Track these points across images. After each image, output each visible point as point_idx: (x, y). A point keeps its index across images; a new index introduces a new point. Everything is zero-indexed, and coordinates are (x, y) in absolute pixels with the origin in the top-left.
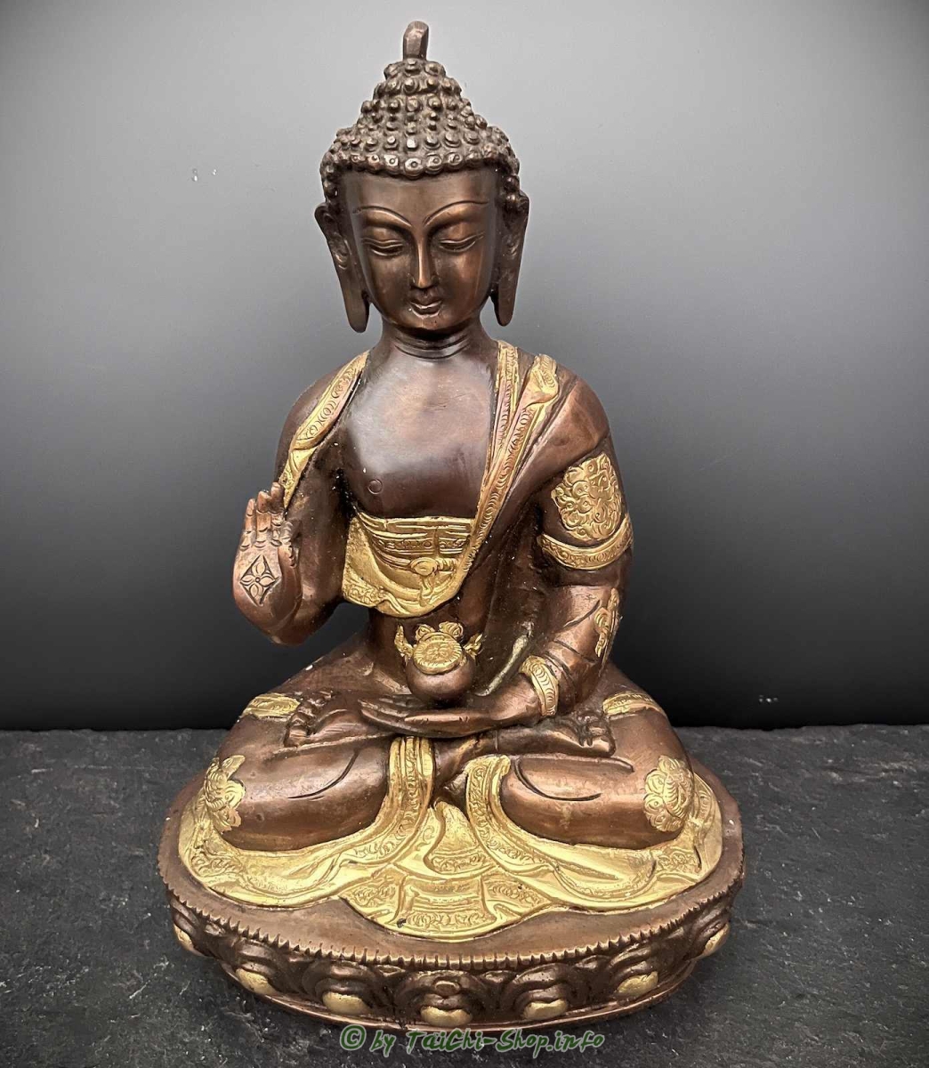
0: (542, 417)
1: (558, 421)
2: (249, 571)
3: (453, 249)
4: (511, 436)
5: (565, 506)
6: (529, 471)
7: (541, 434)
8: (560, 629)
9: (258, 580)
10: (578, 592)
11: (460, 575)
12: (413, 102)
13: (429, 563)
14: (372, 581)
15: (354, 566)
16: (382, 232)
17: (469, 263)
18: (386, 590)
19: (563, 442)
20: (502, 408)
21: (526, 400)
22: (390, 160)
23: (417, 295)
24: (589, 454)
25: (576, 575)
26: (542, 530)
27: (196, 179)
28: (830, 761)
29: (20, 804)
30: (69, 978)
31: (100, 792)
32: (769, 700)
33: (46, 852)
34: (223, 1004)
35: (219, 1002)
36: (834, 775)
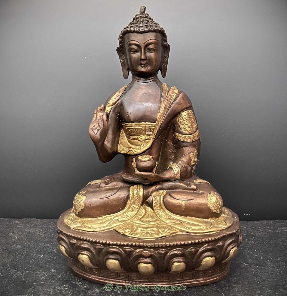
0: (174, 97)
1: (178, 99)
2: (94, 126)
3: (150, 51)
4: (166, 101)
5: (181, 123)
6: (171, 111)
7: (174, 101)
8: (181, 156)
9: (96, 128)
10: (186, 149)
11: (152, 140)
12: (142, 20)
13: (143, 137)
14: (127, 146)
15: (121, 143)
16: (134, 47)
17: (155, 55)
18: (130, 148)
19: (180, 104)
20: (163, 95)
21: (170, 93)
22: (136, 29)
23: (142, 62)
24: (187, 109)
25: (185, 144)
26: (175, 131)
27: (85, 58)
28: (268, 227)
29: (12, 234)
30: (22, 273)
31: (37, 232)
32: (247, 215)
33: (18, 244)
34: (72, 280)
35: (70, 280)
36: (270, 230)
